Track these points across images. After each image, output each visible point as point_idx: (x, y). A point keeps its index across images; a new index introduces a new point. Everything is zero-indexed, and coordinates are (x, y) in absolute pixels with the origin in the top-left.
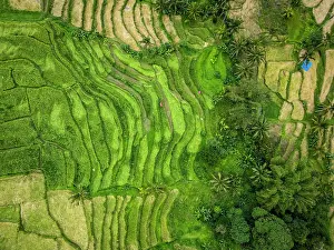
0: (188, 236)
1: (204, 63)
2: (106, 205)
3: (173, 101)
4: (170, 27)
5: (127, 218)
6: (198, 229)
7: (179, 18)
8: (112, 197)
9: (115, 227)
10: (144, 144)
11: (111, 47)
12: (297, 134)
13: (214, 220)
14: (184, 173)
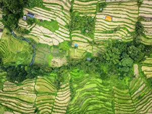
0: (127, 84)
1: (75, 76)
2: (117, 110)
3: (87, 87)
4: (64, 86)
5: (121, 103)
6: (125, 81)
7: (61, 83)
8: (115, 108)
9: (124, 107)
10: (99, 97)
11: (70, 105)
12: (96, 48)
13: (122, 76)
14: (108, 84)
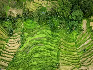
0: (74, 37)
1: (27, 26)
2: (62, 60)
3: (37, 36)
4: (16, 34)
5: (66, 54)
6: (73, 35)
7: (14, 31)
8: (60, 58)
9: (69, 58)
10: (47, 46)
11: (19, 51)
12: (51, 3)
13: (71, 30)
14: (57, 36)
